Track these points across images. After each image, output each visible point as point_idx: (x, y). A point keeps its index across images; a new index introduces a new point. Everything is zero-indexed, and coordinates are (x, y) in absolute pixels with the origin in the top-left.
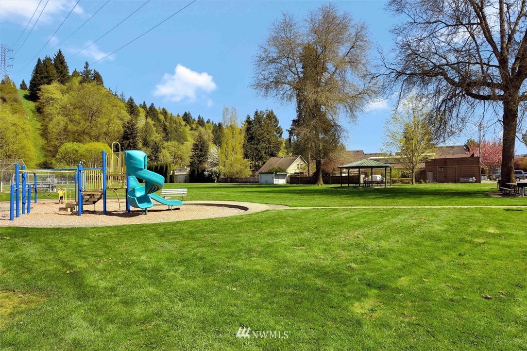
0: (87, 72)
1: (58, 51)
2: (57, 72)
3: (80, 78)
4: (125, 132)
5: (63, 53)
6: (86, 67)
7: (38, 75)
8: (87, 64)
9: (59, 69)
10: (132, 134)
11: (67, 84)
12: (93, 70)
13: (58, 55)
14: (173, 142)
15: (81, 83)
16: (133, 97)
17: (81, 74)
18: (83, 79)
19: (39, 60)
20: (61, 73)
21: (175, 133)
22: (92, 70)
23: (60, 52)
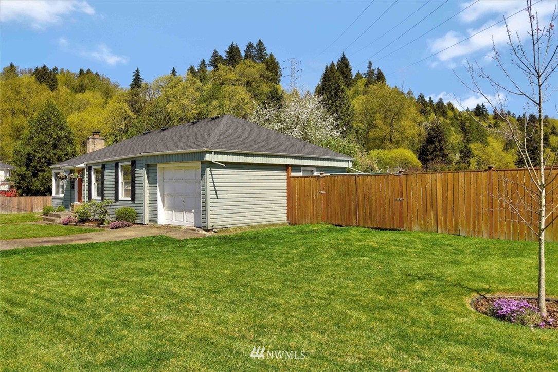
0: (371, 72)
1: (341, 54)
2: (343, 77)
3: (365, 80)
4: (429, 134)
5: (346, 56)
6: (369, 67)
7: (327, 83)
8: (370, 63)
9: (344, 74)
10: (437, 136)
11: (353, 88)
12: (377, 69)
13: (342, 59)
14: (476, 144)
15: (366, 85)
16: (423, 94)
17: (364, 76)
18: (368, 80)
19: (327, 67)
20: (346, 77)
21: (477, 133)
22: (375, 69)
23: (343, 55)
